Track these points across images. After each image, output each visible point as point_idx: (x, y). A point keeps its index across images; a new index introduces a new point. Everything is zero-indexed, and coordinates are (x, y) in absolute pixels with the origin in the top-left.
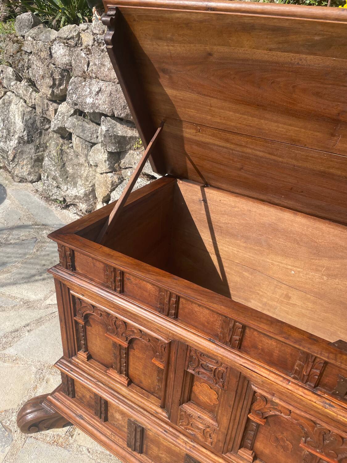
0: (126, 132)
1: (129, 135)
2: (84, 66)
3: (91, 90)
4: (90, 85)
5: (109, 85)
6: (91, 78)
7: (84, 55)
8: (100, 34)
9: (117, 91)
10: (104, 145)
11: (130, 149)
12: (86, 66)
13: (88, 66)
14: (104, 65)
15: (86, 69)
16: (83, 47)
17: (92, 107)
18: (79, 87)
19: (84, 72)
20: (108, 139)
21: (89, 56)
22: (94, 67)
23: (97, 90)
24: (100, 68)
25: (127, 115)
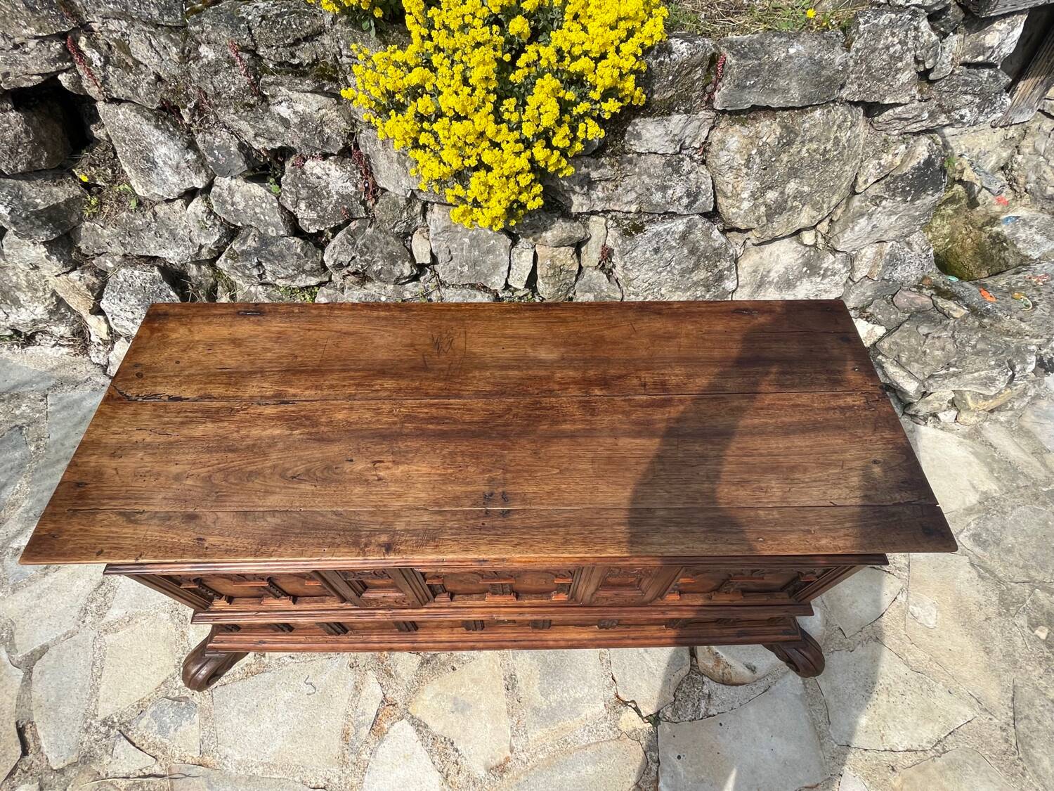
0: (51, 194)
1: (62, 200)
11: (81, 220)
20: (25, 225)
25: (30, 163)
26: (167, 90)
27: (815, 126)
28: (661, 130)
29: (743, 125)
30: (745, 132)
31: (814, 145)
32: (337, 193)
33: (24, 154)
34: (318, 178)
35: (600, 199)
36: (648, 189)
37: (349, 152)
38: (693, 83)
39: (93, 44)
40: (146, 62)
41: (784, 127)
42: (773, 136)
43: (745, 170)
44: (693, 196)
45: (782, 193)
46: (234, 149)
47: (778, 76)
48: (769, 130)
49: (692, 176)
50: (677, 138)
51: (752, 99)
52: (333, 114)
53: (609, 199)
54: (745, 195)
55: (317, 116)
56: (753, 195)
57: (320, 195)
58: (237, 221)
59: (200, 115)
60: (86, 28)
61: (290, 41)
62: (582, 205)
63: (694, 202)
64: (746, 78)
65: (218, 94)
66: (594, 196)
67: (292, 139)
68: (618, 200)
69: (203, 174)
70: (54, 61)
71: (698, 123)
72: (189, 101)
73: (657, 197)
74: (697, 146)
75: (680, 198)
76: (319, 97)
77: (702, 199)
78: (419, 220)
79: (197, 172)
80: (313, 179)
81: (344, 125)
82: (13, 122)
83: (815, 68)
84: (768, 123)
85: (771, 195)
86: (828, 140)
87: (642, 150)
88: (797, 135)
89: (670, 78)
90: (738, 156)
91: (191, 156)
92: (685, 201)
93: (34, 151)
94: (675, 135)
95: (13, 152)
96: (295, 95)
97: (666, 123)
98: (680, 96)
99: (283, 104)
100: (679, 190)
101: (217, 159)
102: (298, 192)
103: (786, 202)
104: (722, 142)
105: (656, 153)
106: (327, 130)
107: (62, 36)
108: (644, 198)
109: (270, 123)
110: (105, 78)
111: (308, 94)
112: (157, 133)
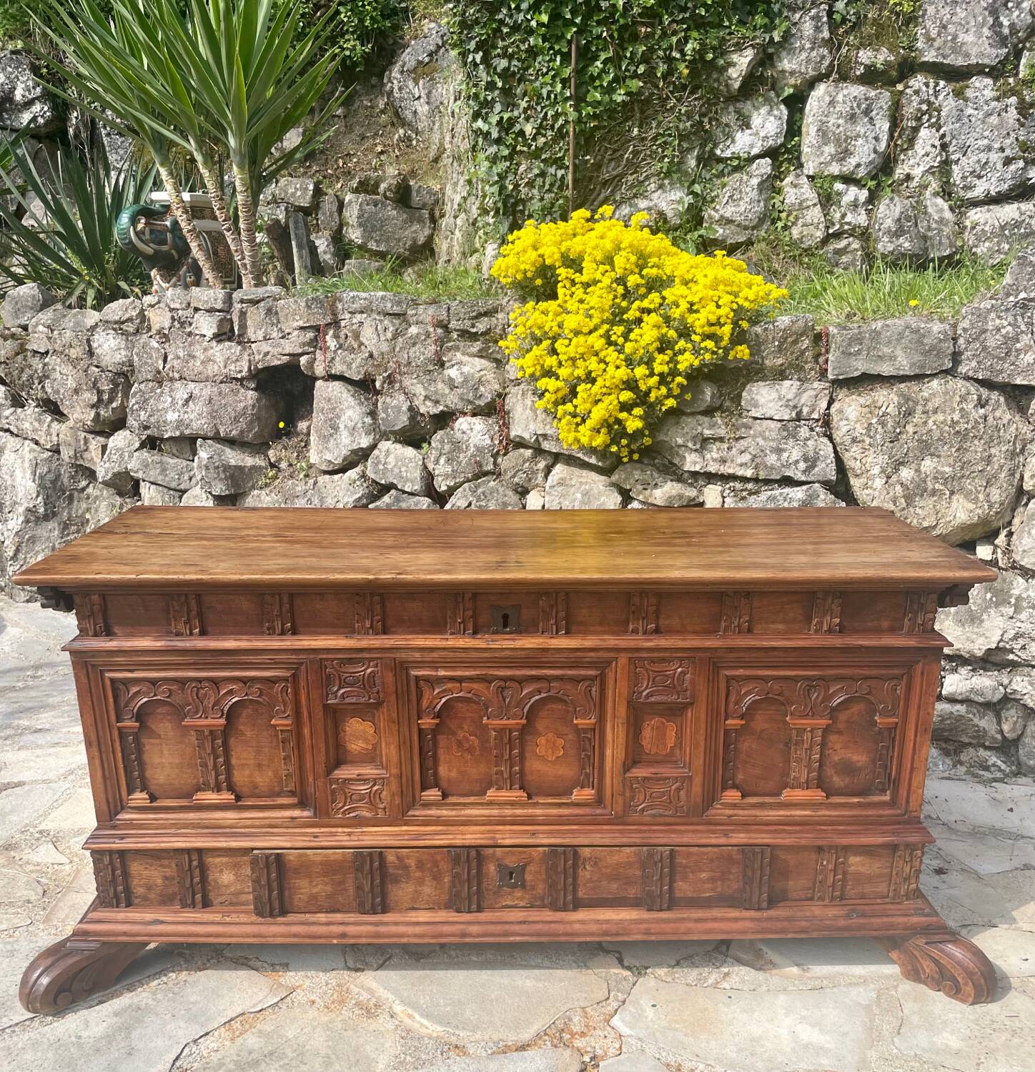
0: (243, 460)
1: (248, 465)
2: (157, 362)
3: (173, 399)
4: (171, 390)
5: (206, 386)
6: (172, 380)
7: (156, 345)
8: (183, 309)
9: (220, 394)
10: (206, 483)
11: (253, 488)
12: (161, 362)
13: (165, 361)
14: (194, 357)
15: (161, 368)
16: (153, 331)
17: (177, 428)
18: (151, 397)
19: (159, 372)
20: (212, 474)
21: (166, 346)
22: (176, 363)
23: (186, 396)
24: (187, 362)
25: (242, 432)
26: (373, 365)
27: (934, 395)
28: (774, 395)
29: (859, 395)
30: (862, 400)
31: (940, 417)
32: (475, 446)
33: (243, 424)
34: (464, 433)
35: (714, 460)
36: (762, 451)
37: (494, 410)
38: (803, 352)
39: (336, 336)
40: (367, 343)
41: (901, 395)
42: (892, 405)
43: (868, 440)
44: (811, 462)
45: (918, 471)
46: (404, 408)
47: (880, 343)
48: (887, 398)
49: (809, 443)
50: (791, 403)
51: (860, 366)
52: (490, 375)
53: (723, 461)
54: (876, 470)
55: (477, 375)
56: (883, 471)
57: (459, 450)
58: (381, 479)
59: (389, 384)
60: (336, 323)
61: (474, 314)
62: (695, 463)
63: (813, 466)
64: (850, 345)
65: (409, 363)
66: (708, 456)
67: (452, 400)
68: (732, 461)
69: (372, 436)
70: (304, 344)
71: (813, 393)
72: (386, 371)
73: (772, 459)
74: (815, 416)
75: (797, 462)
76: (483, 361)
77: (821, 465)
78: (540, 476)
79: (368, 434)
80: (458, 435)
81: (497, 387)
82: (249, 397)
83: (914, 336)
84: (885, 393)
85: (906, 474)
86: (953, 410)
87: (758, 415)
88: (916, 403)
89: (777, 343)
90: (858, 425)
91: (368, 420)
92: (802, 465)
93: (251, 422)
94: (788, 400)
95: (236, 420)
96: (465, 359)
97: (777, 387)
98: (791, 365)
99: (455, 367)
100: (796, 454)
101: (388, 415)
102: (443, 448)
103: (925, 482)
104: (841, 411)
105: (771, 419)
106: (482, 389)
107: (316, 328)
108: (758, 460)
109: (440, 385)
110: (333, 359)
111: (476, 359)
112: (351, 399)
